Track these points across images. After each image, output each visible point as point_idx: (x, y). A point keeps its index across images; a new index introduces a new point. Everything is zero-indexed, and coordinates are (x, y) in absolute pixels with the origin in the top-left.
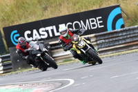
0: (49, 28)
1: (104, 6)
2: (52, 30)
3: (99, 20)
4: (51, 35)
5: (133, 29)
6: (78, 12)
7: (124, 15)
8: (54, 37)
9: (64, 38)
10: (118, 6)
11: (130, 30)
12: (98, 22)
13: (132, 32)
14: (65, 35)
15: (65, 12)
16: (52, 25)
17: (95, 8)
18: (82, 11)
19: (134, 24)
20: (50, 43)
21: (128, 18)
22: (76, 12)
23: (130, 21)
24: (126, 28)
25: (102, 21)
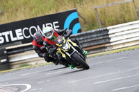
0: (6, 34)
1: (61, 11)
2: (9, 36)
3: (56, 25)
4: (8, 41)
5: (90, 34)
6: (35, 17)
7: (81, 20)
8: (11, 42)
9: (49, 40)
10: (75, 11)
11: (87, 34)
12: (55, 27)
13: (89, 37)
14: (50, 37)
15: (21, 17)
16: (9, 31)
17: (51, 13)
18: (38, 16)
19: (91, 29)
20: (7, 48)
21: (85, 23)
22: (32, 17)
23: (87, 25)
24: (83, 33)
25: (58, 26)
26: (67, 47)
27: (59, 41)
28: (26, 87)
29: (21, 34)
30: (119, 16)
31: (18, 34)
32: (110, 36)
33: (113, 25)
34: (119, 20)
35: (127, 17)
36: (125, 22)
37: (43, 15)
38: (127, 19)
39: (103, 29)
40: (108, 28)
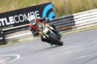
0: (2, 20)
1: (40, 3)
2: (4, 21)
3: (37, 13)
4: (3, 25)
5: (61, 19)
6: (22, 8)
7: (54, 9)
8: (6, 26)
10: (50, 3)
11: (59, 19)
12: (36, 15)
13: (60, 21)
16: (4, 18)
17: (34, 5)
18: (24, 7)
19: (61, 16)
20: (3, 30)
21: (57, 11)
23: (59, 13)
24: (56, 18)
25: (39, 14)
26: (46, 30)
27: (40, 26)
28: (17, 57)
29: (13, 20)
30: (81, 6)
31: (10, 20)
32: (75, 20)
33: (77, 13)
34: (81, 9)
35: (86, 7)
36: (85, 10)
37: (27, 7)
38: (86, 9)
39: (70, 16)
40: (73, 15)
